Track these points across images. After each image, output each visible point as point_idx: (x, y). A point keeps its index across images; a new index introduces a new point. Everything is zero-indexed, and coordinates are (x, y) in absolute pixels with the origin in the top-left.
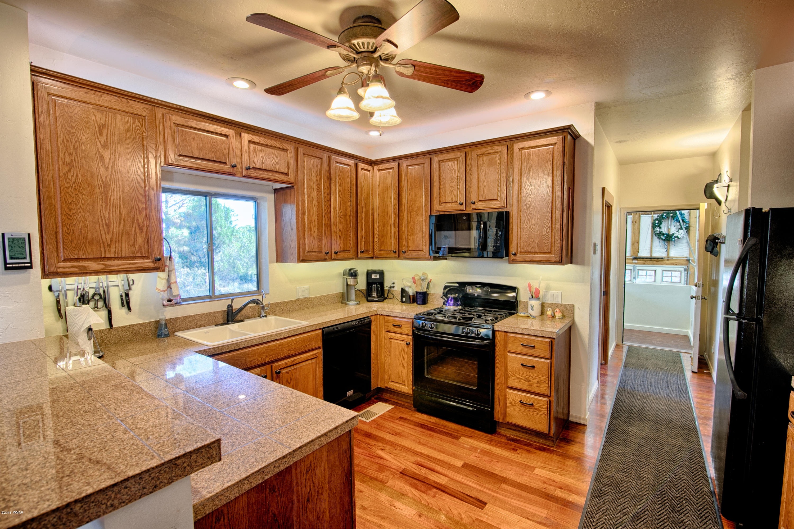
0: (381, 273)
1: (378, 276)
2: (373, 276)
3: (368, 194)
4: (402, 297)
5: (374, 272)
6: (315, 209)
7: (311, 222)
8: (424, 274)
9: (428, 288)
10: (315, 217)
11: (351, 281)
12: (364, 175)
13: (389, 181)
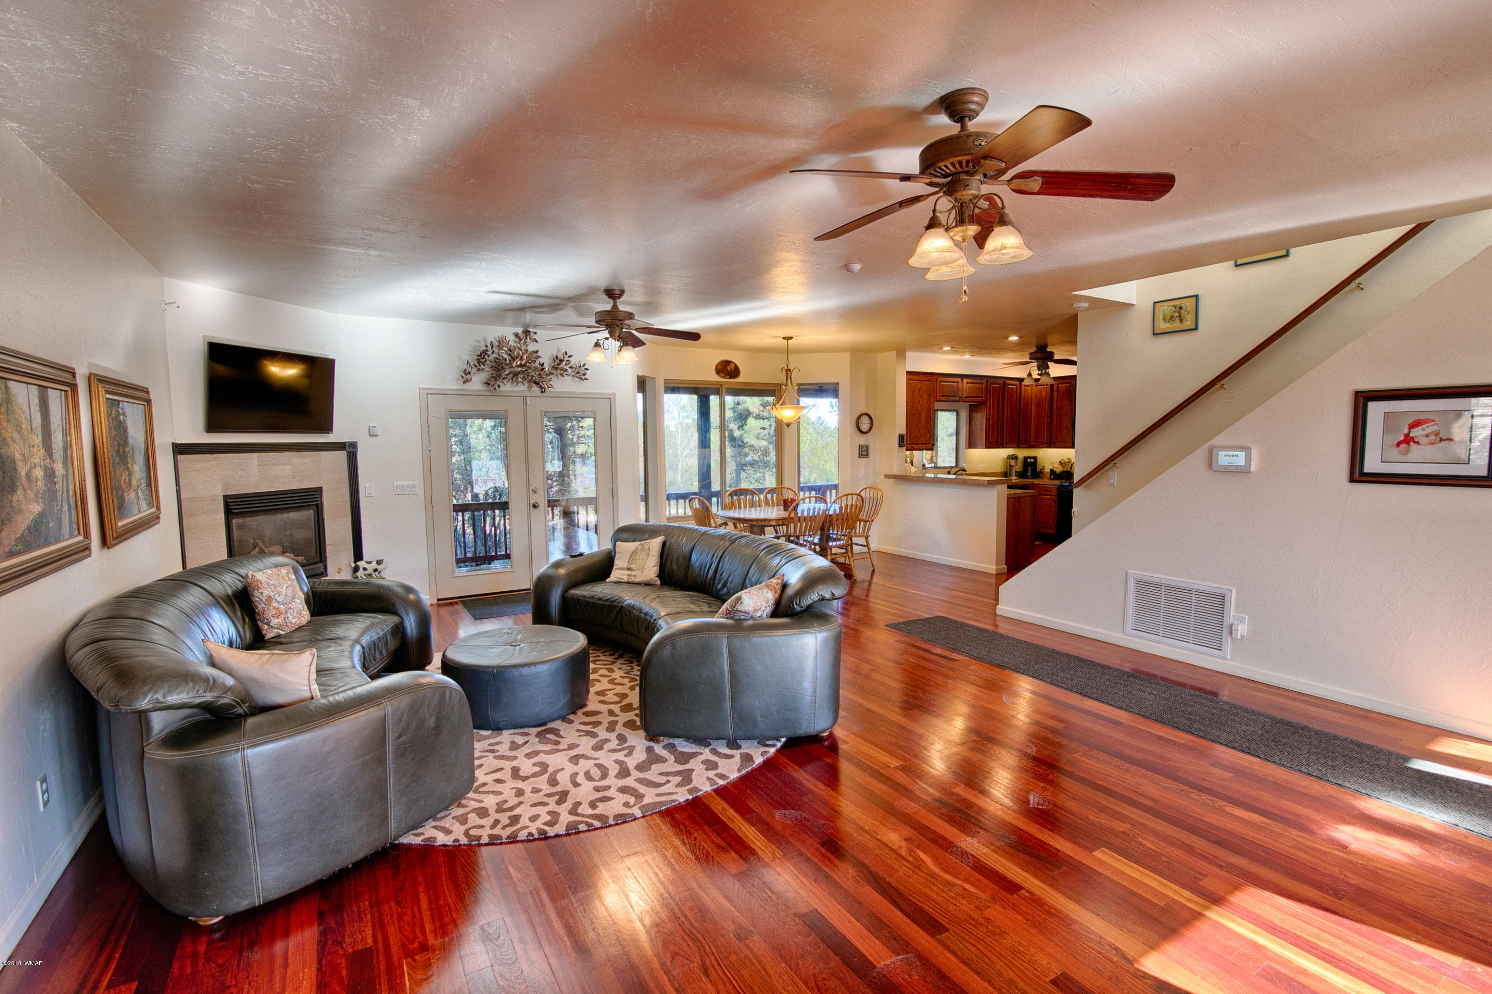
0: (1035, 458)
1: (1033, 460)
2: (1029, 460)
3: (1028, 403)
4: (1051, 475)
5: (1029, 457)
6: (995, 417)
7: (993, 423)
8: (1068, 459)
9: (1071, 468)
10: (995, 421)
11: (1013, 462)
12: (1025, 390)
13: (1044, 394)
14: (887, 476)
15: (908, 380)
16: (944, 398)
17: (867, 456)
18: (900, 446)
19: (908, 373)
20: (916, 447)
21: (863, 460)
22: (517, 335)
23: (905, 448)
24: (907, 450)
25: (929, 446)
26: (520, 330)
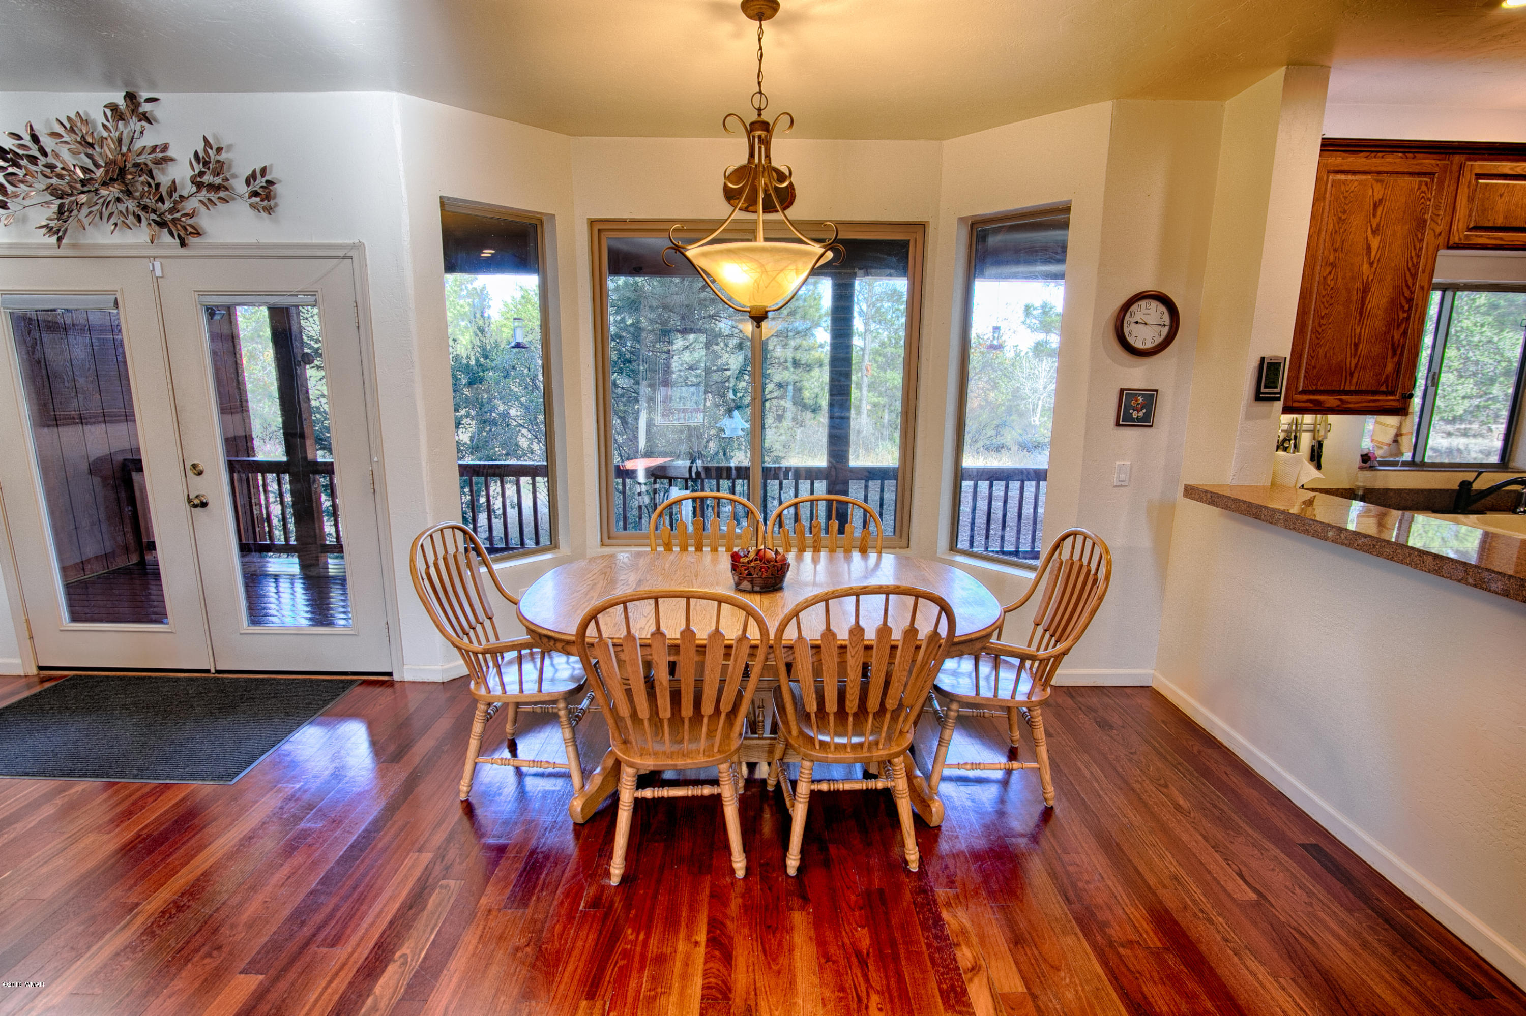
14: (1191, 492)
15: (1324, 172)
16: (1483, 238)
17: (1146, 421)
18: (1259, 397)
19: (1329, 146)
20: (1331, 401)
21: (1132, 435)
22: (114, 107)
23: (1279, 405)
24: (1287, 410)
25: (1391, 401)
26: (118, 98)
